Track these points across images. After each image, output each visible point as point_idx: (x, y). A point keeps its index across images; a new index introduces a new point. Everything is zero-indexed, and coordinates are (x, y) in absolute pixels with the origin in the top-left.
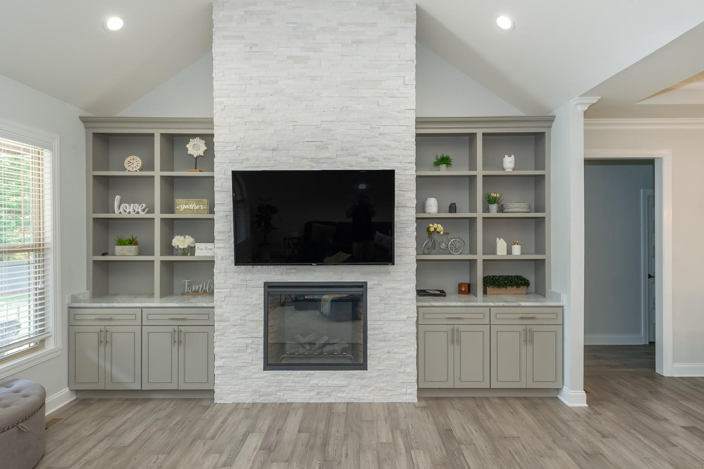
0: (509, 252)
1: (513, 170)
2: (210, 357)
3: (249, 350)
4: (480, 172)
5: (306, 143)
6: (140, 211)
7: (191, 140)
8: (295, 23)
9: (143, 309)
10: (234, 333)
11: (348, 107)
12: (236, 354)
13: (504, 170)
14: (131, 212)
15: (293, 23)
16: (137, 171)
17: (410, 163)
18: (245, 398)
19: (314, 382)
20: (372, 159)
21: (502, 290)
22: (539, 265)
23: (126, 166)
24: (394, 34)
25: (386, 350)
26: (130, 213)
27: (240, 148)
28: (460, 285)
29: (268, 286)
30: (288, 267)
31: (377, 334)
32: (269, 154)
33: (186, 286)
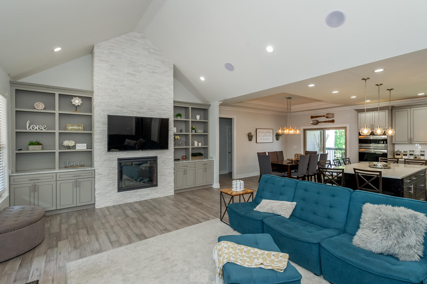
0: (198, 145)
1: (199, 119)
2: (93, 190)
3: (111, 185)
4: (190, 120)
5: (135, 106)
6: (43, 128)
7: (74, 98)
8: (130, 61)
9: (57, 174)
10: (104, 179)
11: (151, 95)
12: (105, 188)
13: (197, 119)
14: (38, 129)
15: (129, 60)
16: (42, 110)
17: (172, 116)
18: (110, 204)
19: (138, 193)
20: (159, 114)
21: (196, 157)
22: (206, 149)
23: (36, 107)
24: (166, 72)
25: (164, 179)
26: (36, 129)
27: (107, 105)
28: (183, 156)
29: (119, 160)
30: (128, 152)
31: (161, 174)
32: (120, 109)
33: (67, 164)
